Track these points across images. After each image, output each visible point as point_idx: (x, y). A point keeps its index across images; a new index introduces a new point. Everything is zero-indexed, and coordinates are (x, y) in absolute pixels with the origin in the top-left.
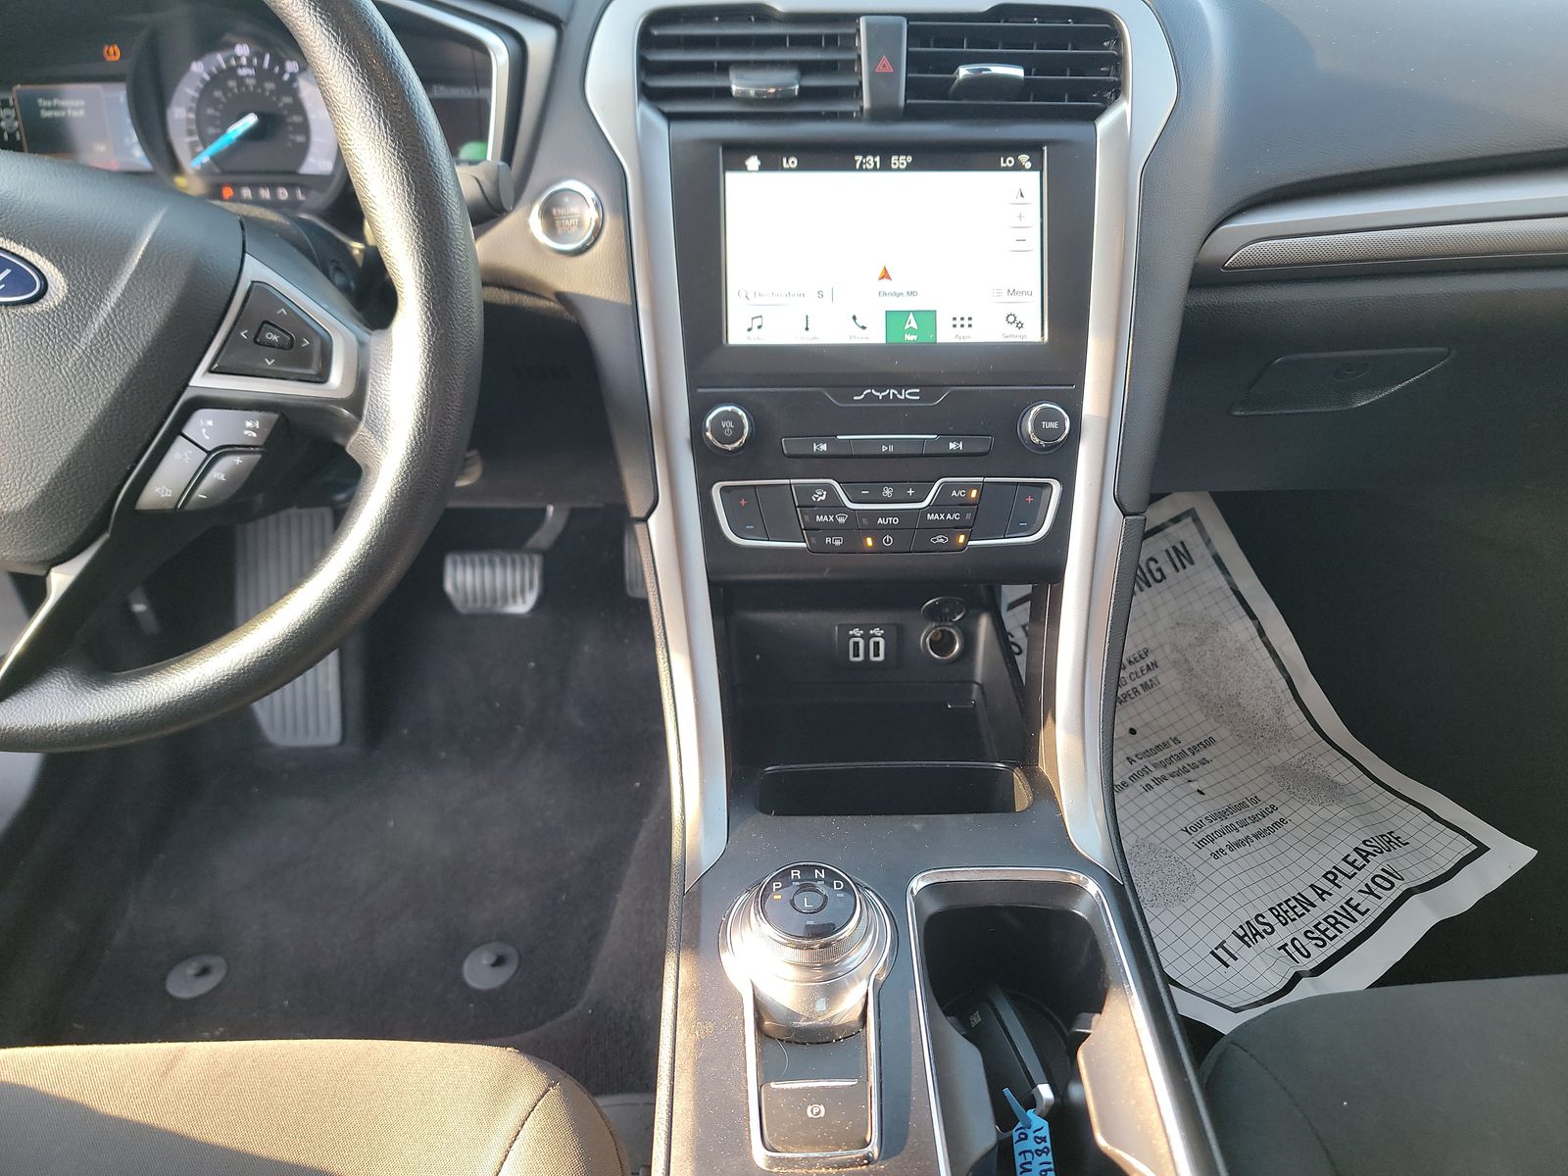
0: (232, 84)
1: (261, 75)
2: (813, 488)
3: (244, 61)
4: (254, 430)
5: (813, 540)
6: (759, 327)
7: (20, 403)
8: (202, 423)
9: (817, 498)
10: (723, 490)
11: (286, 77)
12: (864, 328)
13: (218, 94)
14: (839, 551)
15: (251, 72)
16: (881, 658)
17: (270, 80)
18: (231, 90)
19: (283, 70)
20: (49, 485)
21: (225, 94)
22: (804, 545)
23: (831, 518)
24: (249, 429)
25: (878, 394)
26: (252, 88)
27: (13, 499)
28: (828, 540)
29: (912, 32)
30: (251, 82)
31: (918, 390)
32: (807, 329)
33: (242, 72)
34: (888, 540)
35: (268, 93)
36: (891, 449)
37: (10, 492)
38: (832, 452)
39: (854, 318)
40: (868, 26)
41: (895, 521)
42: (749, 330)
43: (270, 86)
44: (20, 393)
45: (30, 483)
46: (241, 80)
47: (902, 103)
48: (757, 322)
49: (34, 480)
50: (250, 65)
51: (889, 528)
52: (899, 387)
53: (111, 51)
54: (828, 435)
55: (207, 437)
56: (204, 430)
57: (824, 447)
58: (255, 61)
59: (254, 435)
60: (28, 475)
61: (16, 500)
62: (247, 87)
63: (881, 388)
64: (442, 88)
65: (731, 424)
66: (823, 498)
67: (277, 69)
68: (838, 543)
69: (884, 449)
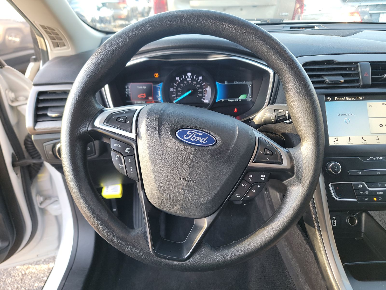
0: (185, 82)
1: (193, 80)
2: (358, 185)
3: (189, 77)
4: (263, 178)
5: (359, 199)
6: (337, 141)
7: (210, 173)
8: (249, 176)
9: (359, 187)
10: (332, 185)
11: (199, 80)
12: (365, 140)
13: (182, 85)
14: (367, 201)
15: (191, 79)
16: (336, 225)
17: (195, 81)
18: (185, 84)
19: (198, 79)
20: (215, 195)
21: (183, 85)
22: (356, 200)
23: (364, 193)
24: (262, 177)
25: (374, 158)
26: (190, 83)
27: (205, 199)
28: (363, 199)
29: (372, 66)
30: (190, 82)
31: (384, 157)
32: (350, 141)
33: (188, 79)
34: (380, 198)
35: (194, 84)
36: (379, 173)
37: (205, 197)
38: (363, 174)
39: (362, 138)
40: (360, 65)
41: (382, 193)
42: (334, 141)
43: (195, 83)
44: (210, 170)
45: (210, 195)
46: (188, 82)
47: (371, 83)
48: (336, 139)
49: (211, 194)
50: (190, 77)
51: (380, 195)
52: (379, 156)
53: (156, 75)
54: (361, 170)
55: (251, 180)
56: (250, 178)
57: (360, 173)
58: (192, 77)
59: (264, 179)
60: (210, 193)
61: (206, 200)
62: (189, 83)
63: (374, 157)
64: (236, 82)
65: (337, 167)
66: (361, 187)
67: (197, 79)
68: (366, 199)
69: (377, 173)
